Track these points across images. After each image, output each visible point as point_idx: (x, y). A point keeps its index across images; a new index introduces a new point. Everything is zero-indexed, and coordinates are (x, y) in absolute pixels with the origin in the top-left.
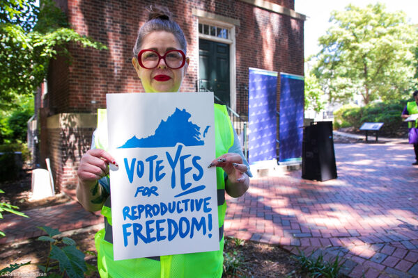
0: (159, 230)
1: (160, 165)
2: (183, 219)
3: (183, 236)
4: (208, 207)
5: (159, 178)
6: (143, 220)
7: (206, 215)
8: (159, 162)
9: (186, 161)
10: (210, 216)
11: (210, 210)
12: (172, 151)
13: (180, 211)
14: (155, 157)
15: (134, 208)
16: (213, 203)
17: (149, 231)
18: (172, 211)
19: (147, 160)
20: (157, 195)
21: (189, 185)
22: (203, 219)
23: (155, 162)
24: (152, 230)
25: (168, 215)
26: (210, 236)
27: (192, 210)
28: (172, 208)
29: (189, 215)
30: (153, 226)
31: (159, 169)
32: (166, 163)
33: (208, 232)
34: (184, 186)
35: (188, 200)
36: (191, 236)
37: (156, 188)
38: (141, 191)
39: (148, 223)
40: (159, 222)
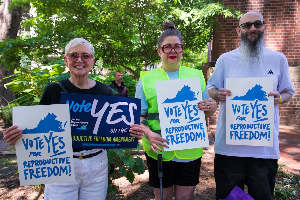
0: (182, 138)
1: (179, 110)
2: (192, 133)
3: (192, 140)
4: (202, 127)
5: (179, 115)
6: (174, 134)
7: (202, 131)
8: (179, 109)
9: (190, 107)
10: (203, 131)
11: (203, 128)
12: (184, 103)
13: (190, 129)
14: (177, 106)
15: (170, 128)
16: (204, 125)
17: (177, 138)
18: (186, 130)
19: (174, 108)
20: (179, 122)
21: (193, 118)
22: (200, 132)
23: (177, 108)
24: (179, 138)
25: (185, 131)
26: (204, 140)
27: (195, 129)
28: (186, 128)
29: (194, 131)
30: (179, 136)
31: (179, 111)
32: (182, 109)
33: (203, 138)
34: (191, 118)
35: (193, 124)
36: (196, 140)
37: (179, 120)
38: (172, 121)
39: (177, 135)
40: (181, 134)
